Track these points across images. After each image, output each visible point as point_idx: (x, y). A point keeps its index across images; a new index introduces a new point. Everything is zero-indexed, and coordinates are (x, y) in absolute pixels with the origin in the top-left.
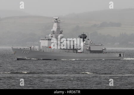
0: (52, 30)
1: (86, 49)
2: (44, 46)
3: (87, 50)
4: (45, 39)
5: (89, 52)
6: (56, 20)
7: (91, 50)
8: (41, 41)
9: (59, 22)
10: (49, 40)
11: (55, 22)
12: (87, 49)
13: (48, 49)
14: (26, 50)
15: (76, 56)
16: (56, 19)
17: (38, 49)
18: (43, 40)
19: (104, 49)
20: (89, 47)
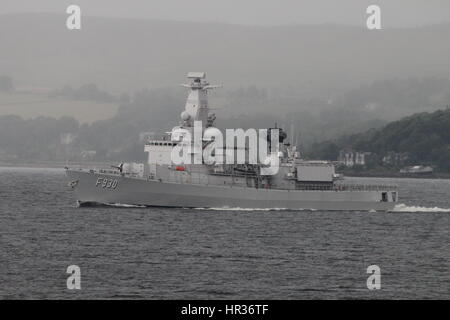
0: (183, 114)
1: (286, 175)
2: (160, 164)
3: (287, 179)
4: (163, 142)
5: (294, 187)
6: (196, 81)
7: (300, 178)
8: (147, 149)
9: (205, 87)
11: (194, 89)
12: (289, 175)
13: (172, 174)
14: (108, 177)
15: (255, 199)
16: (198, 80)
17: (141, 175)
18: (156, 144)
19: (337, 178)
20: (293, 170)
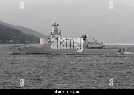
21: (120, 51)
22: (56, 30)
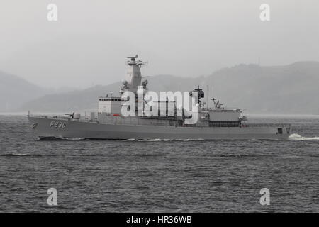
3: (201, 121)
4: (106, 99)
10: (113, 100)
11: (130, 65)
12: (202, 118)
14: (59, 121)
15: (175, 133)
16: (133, 59)
18: (103, 100)
19: (242, 119)
21: (280, 131)
22: (137, 76)
